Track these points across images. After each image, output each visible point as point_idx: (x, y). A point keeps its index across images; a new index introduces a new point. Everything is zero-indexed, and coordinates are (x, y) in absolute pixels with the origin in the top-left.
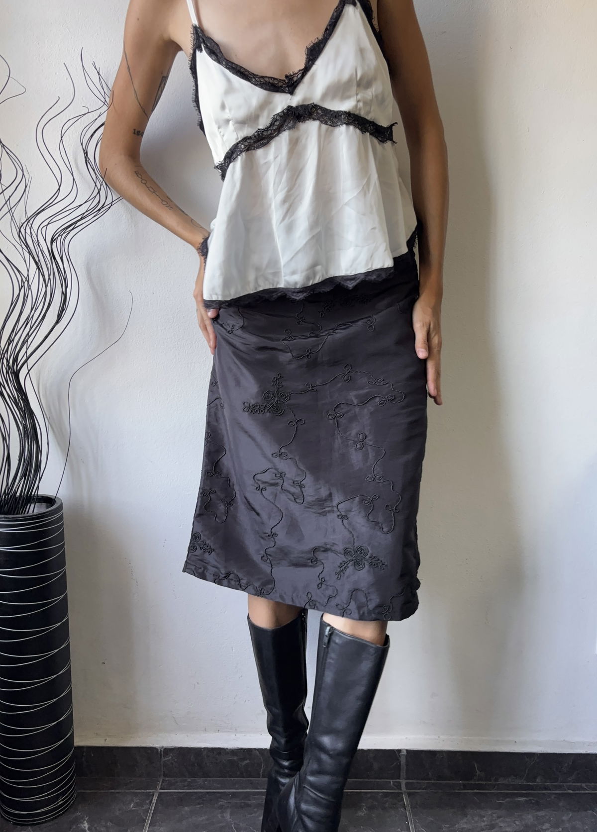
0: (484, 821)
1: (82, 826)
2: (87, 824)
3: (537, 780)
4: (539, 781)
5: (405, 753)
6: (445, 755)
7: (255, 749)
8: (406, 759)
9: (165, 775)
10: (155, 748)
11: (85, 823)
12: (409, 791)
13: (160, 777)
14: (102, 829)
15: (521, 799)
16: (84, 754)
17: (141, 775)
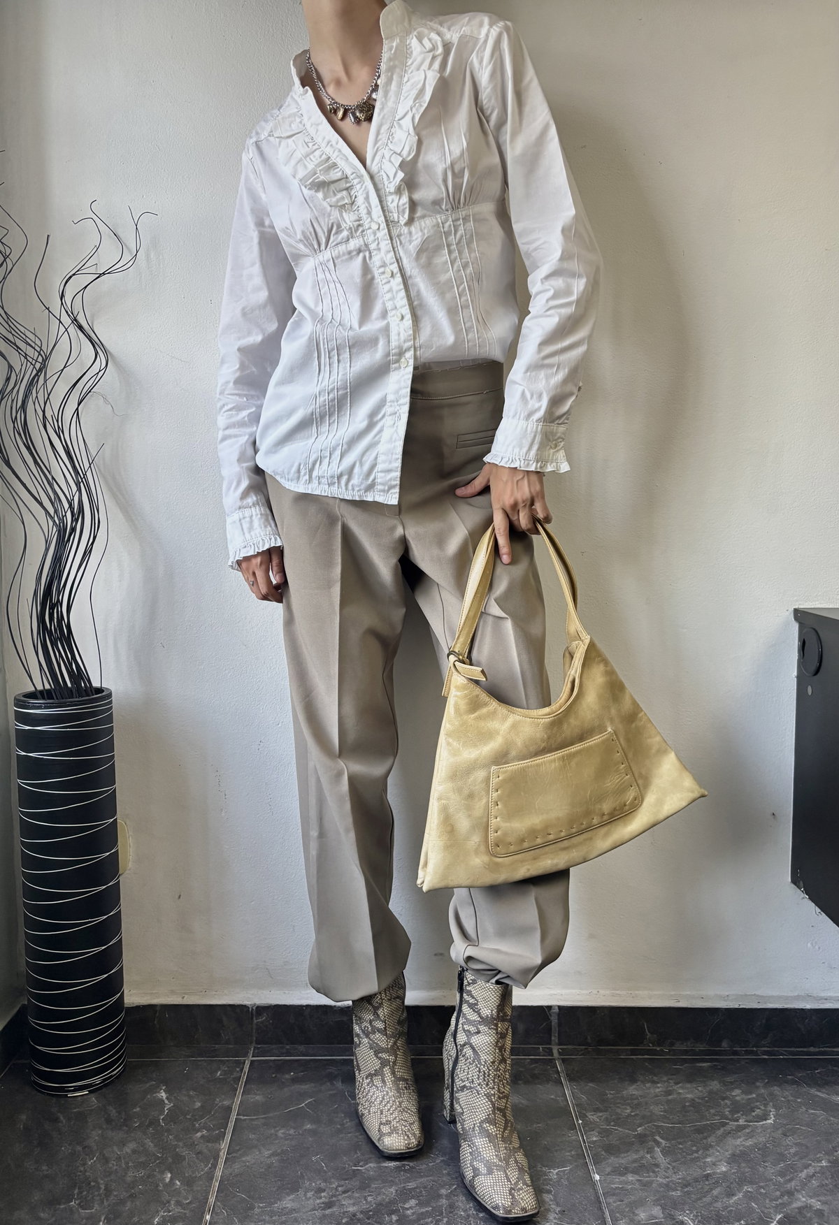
0: (658, 1088)
1: (159, 1095)
2: (164, 1093)
3: (725, 1045)
4: (726, 1046)
5: (557, 1010)
8: (559, 1017)
9: (257, 1043)
10: (245, 1006)
11: (161, 1093)
12: (562, 1057)
13: (251, 1043)
14: (185, 1099)
15: (704, 1065)
16: (157, 1014)
17: (227, 1042)
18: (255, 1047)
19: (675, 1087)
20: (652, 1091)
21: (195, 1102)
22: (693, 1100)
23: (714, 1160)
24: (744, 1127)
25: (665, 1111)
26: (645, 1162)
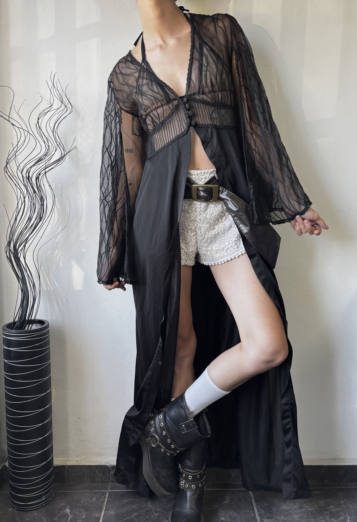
4: (326, 482)
9: (112, 482)
10: (107, 466)
11: (67, 510)
13: (109, 483)
14: (78, 513)
15: (317, 492)
16: (66, 470)
17: (98, 482)
18: (111, 485)
19: (304, 505)
20: (293, 507)
21: (83, 515)
22: (313, 512)
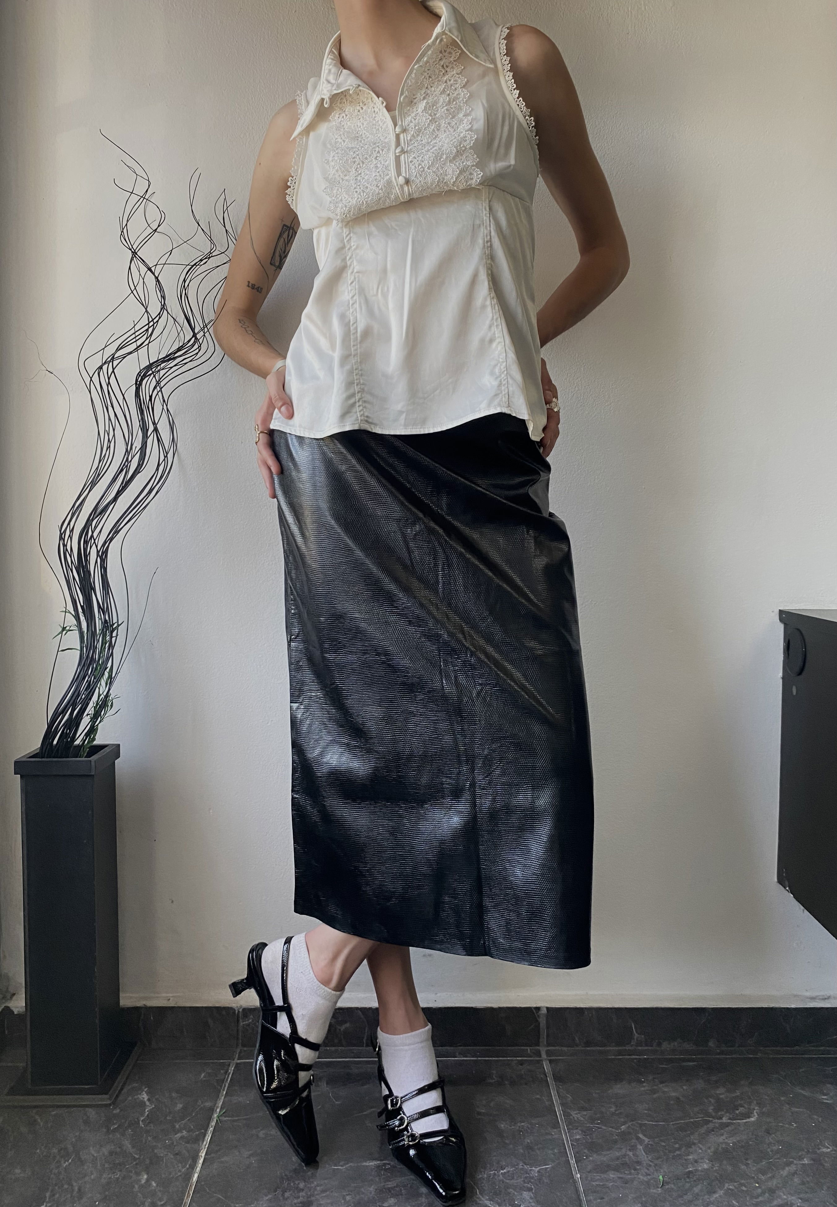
0: (644, 1087)
1: (140, 1097)
2: (145, 1095)
5: (544, 1011)
6: (594, 1013)
7: (357, 1008)
8: (547, 1018)
9: (243, 1045)
10: (231, 1008)
11: (143, 1095)
12: (549, 1058)
13: (237, 1045)
14: (167, 1100)
15: (690, 1064)
16: (142, 1017)
17: (213, 1045)
18: (241, 1050)
19: (660, 1086)
20: (637, 1090)
21: (177, 1103)
22: (679, 1099)
23: (696, 1158)
24: (727, 1125)
25: (649, 1110)
26: (627, 1159)
